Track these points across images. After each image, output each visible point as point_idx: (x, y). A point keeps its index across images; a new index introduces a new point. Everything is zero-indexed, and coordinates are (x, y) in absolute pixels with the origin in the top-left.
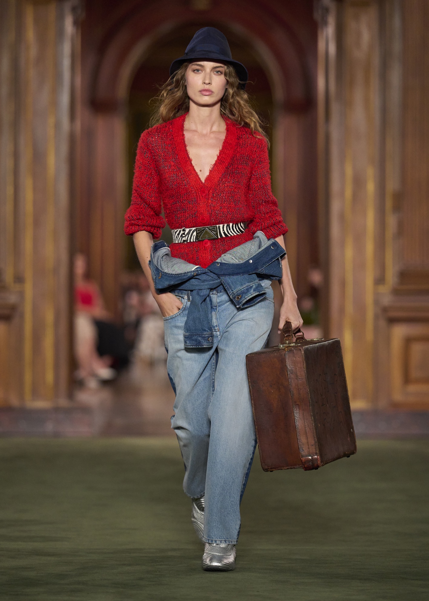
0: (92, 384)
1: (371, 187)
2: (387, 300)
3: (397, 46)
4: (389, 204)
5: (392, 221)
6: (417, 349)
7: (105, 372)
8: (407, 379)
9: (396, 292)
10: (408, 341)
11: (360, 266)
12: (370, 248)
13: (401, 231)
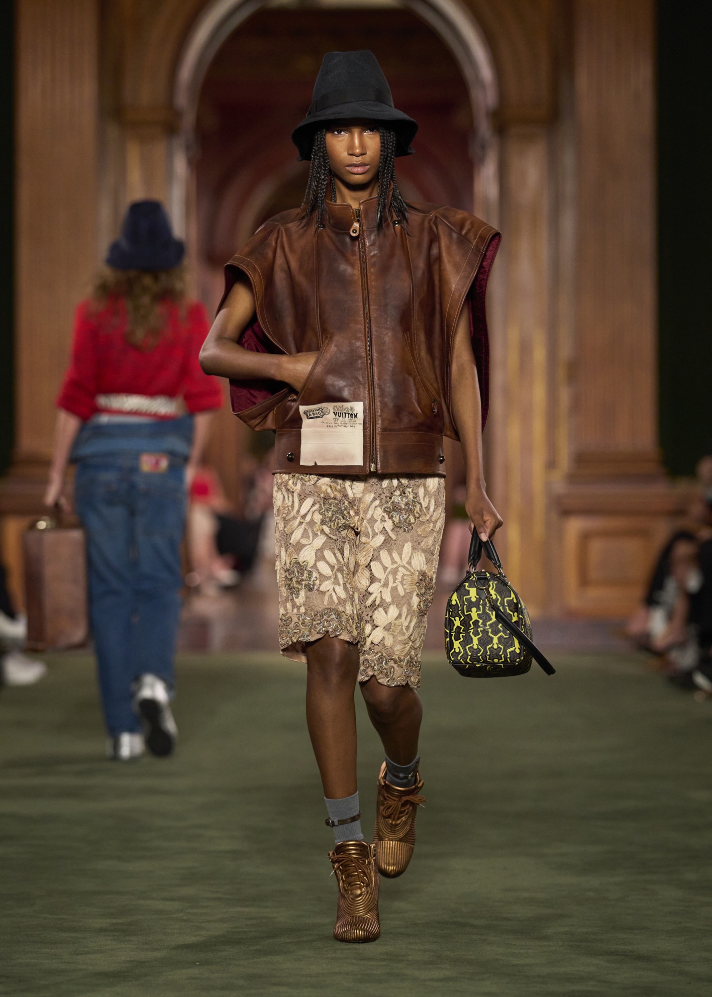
0: (211, 591)
1: (539, 355)
2: (560, 487)
3: (569, 187)
4: (562, 373)
5: (565, 395)
6: (597, 547)
7: (225, 575)
8: (584, 581)
9: (572, 478)
10: (585, 538)
11: (527, 448)
12: (539, 427)
13: (576, 406)
